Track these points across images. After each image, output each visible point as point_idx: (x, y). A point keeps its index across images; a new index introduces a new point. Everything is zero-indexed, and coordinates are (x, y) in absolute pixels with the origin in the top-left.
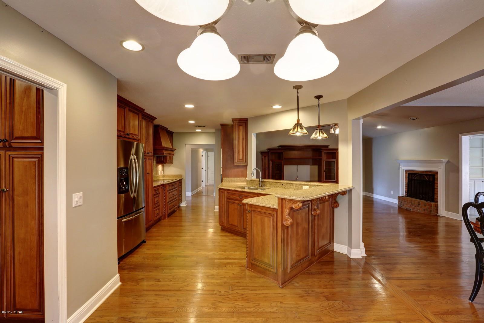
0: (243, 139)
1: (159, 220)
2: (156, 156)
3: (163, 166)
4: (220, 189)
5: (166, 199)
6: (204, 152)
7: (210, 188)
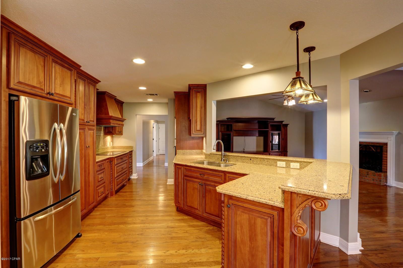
0: (201, 107)
1: (105, 198)
2: (104, 127)
3: (112, 137)
4: (176, 165)
5: (113, 175)
6: (154, 124)
7: (161, 157)
